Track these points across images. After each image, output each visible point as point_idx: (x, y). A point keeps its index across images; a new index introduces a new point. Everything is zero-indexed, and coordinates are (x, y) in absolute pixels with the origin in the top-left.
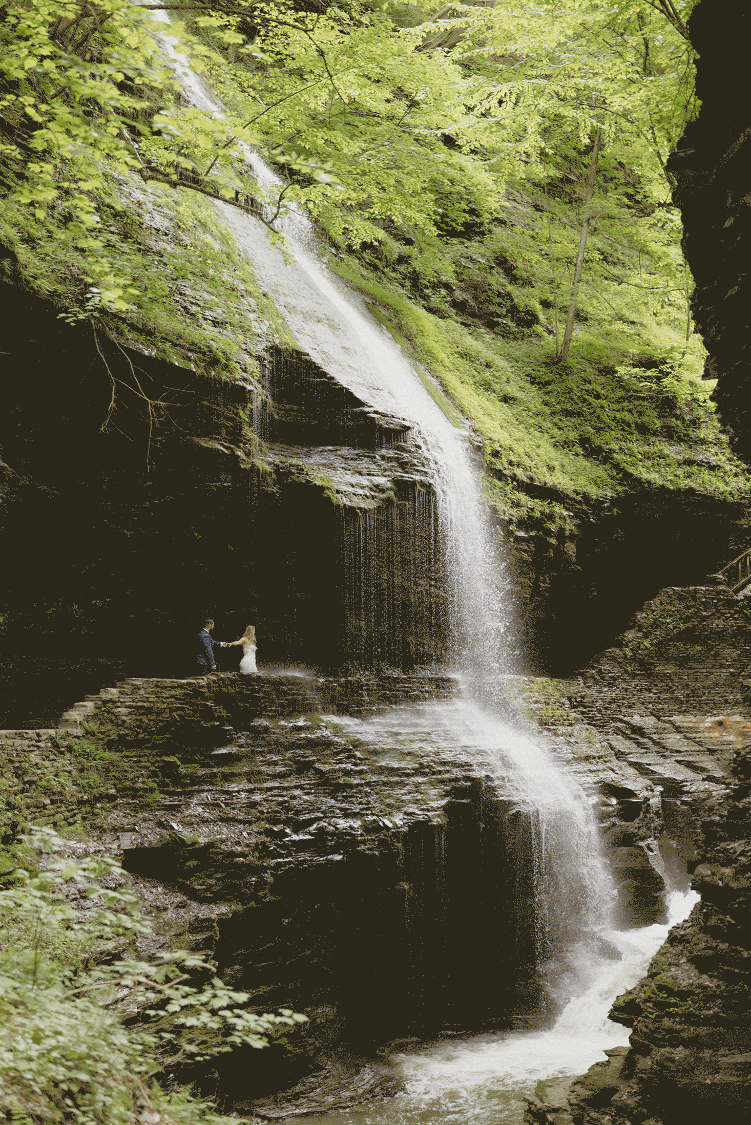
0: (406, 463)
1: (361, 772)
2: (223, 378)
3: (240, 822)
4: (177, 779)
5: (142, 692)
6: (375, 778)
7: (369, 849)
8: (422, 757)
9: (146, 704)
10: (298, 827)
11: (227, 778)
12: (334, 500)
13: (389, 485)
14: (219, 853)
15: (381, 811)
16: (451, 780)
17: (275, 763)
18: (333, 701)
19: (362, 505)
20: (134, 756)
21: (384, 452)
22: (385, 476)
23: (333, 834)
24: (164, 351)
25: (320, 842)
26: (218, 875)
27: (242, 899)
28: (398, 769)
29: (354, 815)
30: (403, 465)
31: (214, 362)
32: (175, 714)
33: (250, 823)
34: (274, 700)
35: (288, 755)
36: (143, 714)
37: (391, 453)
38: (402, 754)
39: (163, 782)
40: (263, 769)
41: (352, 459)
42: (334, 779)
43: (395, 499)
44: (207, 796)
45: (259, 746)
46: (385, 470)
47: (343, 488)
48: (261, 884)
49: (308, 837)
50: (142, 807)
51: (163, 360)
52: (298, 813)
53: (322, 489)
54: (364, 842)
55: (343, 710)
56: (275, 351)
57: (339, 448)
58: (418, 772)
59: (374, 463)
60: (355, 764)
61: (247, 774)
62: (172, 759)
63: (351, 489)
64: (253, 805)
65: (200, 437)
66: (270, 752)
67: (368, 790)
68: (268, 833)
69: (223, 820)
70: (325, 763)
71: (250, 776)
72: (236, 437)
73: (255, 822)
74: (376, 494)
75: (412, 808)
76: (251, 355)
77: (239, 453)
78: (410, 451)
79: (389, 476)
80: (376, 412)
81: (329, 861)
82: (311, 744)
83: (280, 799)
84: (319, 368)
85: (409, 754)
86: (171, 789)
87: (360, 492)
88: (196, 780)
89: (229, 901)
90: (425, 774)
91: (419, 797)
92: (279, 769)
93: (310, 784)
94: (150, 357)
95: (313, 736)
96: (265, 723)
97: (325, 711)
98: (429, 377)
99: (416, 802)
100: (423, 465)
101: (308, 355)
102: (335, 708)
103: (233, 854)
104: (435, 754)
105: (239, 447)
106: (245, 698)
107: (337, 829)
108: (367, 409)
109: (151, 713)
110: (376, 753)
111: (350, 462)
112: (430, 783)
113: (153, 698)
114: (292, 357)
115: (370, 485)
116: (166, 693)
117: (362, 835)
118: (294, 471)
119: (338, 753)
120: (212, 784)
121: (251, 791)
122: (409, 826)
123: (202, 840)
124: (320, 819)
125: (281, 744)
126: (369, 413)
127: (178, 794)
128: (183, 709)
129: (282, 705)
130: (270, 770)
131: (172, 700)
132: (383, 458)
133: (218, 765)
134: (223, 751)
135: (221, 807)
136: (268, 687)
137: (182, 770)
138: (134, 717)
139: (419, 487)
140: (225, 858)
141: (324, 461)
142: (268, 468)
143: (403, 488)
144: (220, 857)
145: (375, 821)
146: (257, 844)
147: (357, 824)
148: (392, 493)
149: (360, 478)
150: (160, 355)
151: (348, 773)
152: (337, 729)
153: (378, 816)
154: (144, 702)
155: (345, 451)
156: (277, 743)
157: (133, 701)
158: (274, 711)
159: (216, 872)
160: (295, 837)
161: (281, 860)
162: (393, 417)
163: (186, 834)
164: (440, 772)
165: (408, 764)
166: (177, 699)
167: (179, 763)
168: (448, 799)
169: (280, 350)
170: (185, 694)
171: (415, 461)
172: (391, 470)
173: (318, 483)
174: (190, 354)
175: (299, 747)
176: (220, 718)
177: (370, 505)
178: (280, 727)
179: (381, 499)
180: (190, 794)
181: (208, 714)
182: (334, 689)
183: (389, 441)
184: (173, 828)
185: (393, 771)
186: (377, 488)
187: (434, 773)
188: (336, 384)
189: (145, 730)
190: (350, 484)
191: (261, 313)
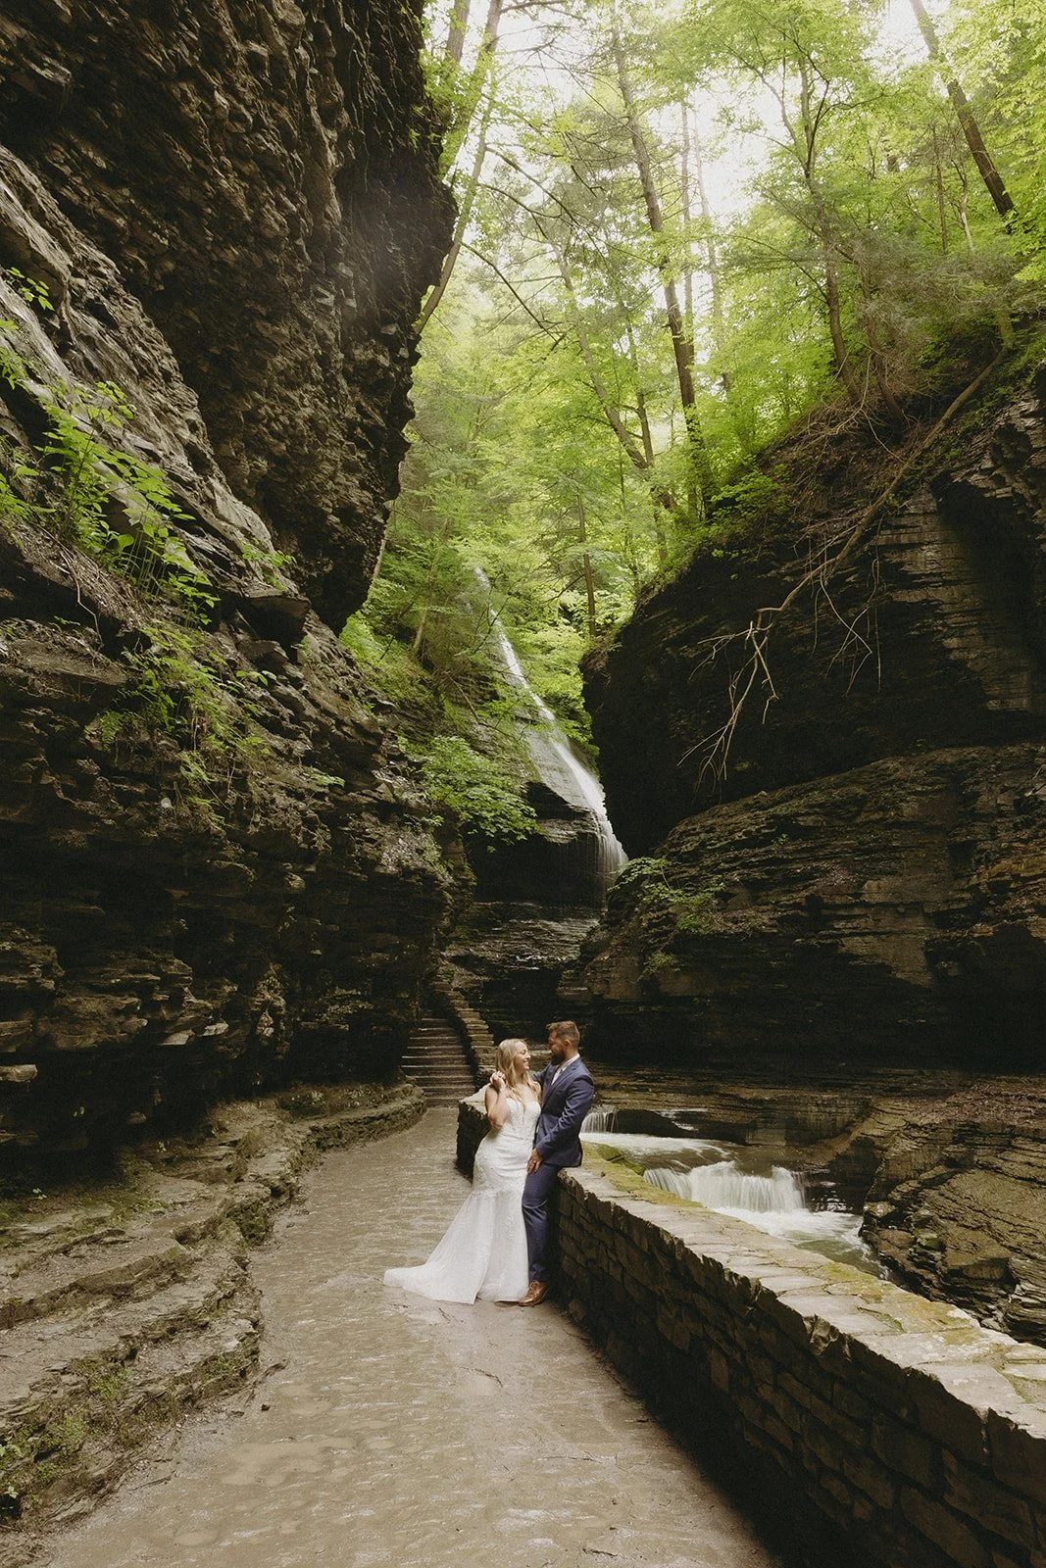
1: (553, 941)
3: (497, 952)
4: (476, 936)
6: (558, 943)
7: (549, 967)
10: (522, 957)
11: (496, 938)
12: (548, 840)
13: (576, 834)
14: (487, 961)
15: (557, 955)
17: (517, 935)
18: (546, 915)
19: (562, 842)
21: (575, 821)
22: (574, 831)
23: (535, 960)
25: (530, 963)
26: (485, 967)
27: (494, 976)
29: (546, 955)
30: (584, 827)
33: (502, 953)
34: (519, 913)
35: (523, 932)
37: (579, 822)
40: (511, 936)
41: (561, 824)
42: (540, 942)
43: (578, 840)
44: (487, 943)
45: (511, 928)
46: (575, 828)
47: (554, 835)
48: (502, 973)
49: (525, 961)
52: (523, 952)
54: (548, 964)
55: (550, 919)
56: (530, 783)
57: (556, 820)
59: (571, 826)
60: (551, 938)
63: (557, 836)
64: (504, 947)
66: (516, 931)
67: (554, 947)
68: (508, 956)
69: (491, 950)
70: (538, 937)
71: (505, 939)
74: (569, 838)
78: (586, 821)
79: (577, 831)
81: (532, 969)
82: (532, 929)
83: (517, 947)
84: (550, 789)
87: (561, 837)
88: (484, 937)
92: (518, 937)
93: (530, 943)
95: (535, 927)
96: (515, 921)
97: (542, 918)
100: (591, 827)
102: (547, 918)
103: (494, 962)
106: (507, 911)
107: (538, 959)
110: (561, 935)
114: (538, 786)
115: (567, 834)
117: (547, 962)
119: (544, 934)
120: (490, 939)
121: (505, 943)
123: (481, 956)
124: (531, 955)
125: (521, 929)
126: (571, 806)
129: (523, 915)
130: (514, 937)
132: (575, 823)
133: (493, 933)
134: (496, 929)
135: (491, 946)
136: (517, 908)
139: (589, 835)
141: (550, 826)
143: (583, 835)
145: (554, 958)
146: (503, 960)
147: (545, 958)
148: (577, 838)
149: (563, 831)
151: (547, 941)
152: (546, 926)
155: (560, 821)
156: (519, 928)
158: (520, 917)
160: (519, 960)
163: (475, 953)
169: (533, 784)
171: (588, 825)
172: (578, 829)
175: (528, 930)
176: (496, 918)
177: (564, 842)
178: (521, 923)
179: (571, 840)
180: (481, 941)
181: (491, 916)
182: (547, 911)
183: (578, 817)
185: (567, 942)
186: (570, 835)
188: (556, 795)
190: (558, 833)
191: (527, 768)
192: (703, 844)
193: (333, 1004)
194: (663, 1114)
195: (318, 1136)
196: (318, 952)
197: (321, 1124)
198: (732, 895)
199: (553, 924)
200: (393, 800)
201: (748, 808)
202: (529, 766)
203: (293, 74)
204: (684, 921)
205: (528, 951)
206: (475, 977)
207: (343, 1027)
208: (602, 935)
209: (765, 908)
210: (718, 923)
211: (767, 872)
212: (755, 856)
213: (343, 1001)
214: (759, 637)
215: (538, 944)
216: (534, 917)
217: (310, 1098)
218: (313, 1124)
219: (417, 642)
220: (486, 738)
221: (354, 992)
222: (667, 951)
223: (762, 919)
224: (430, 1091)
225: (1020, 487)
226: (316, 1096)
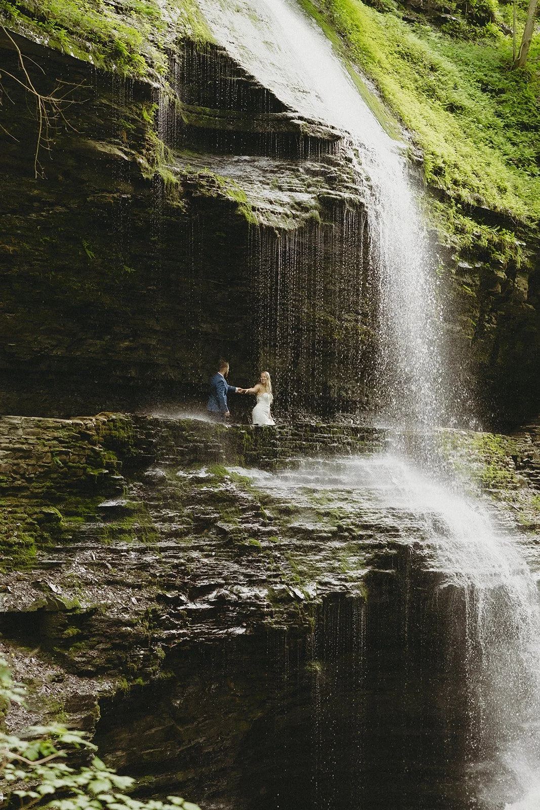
0: (334, 179)
1: (270, 533)
2: (126, 72)
3: (129, 586)
4: (58, 534)
5: (20, 432)
6: (286, 541)
7: (276, 623)
8: (341, 518)
9: (24, 447)
10: (196, 594)
11: (116, 534)
12: (249, 219)
13: (313, 203)
14: (102, 621)
15: (292, 580)
16: (374, 547)
17: (171, 520)
18: (240, 450)
19: (282, 225)
20: (9, 506)
21: (308, 164)
22: (309, 193)
23: (235, 604)
24: (58, 40)
25: (220, 612)
26: (101, 646)
27: (128, 674)
28: (313, 531)
29: (262, 583)
30: (331, 181)
31: (116, 54)
32: (57, 459)
33: (140, 587)
34: (171, 446)
35: (187, 511)
36: (21, 458)
37: (317, 167)
38: (318, 514)
39: (41, 536)
40: (157, 525)
41: (272, 172)
42: (238, 541)
43: (320, 220)
44: (91, 555)
45: (153, 499)
46: (309, 186)
47: (261, 205)
48: (150, 658)
49: (206, 606)
50: (16, 565)
51: (57, 51)
52: (196, 577)
53: (235, 205)
54: (271, 614)
56: (186, 43)
57: (256, 158)
58: (335, 536)
59: (297, 177)
60: (264, 525)
61: (138, 531)
62: (52, 510)
63: (269, 206)
64: (144, 567)
65: (98, 139)
66: (166, 506)
67: (277, 554)
68: (160, 599)
69: (109, 583)
70: (229, 522)
71: (140, 533)
72: (138, 141)
73: (146, 586)
74: (298, 213)
75: (328, 578)
76: (158, 47)
77: (141, 161)
78: (338, 165)
79: (314, 192)
80: (301, 118)
81: (229, 634)
82: (213, 499)
83: (176, 561)
84: (236, 65)
85: (327, 514)
86: (50, 545)
87: (280, 209)
88: (79, 536)
89: (112, 676)
90: (344, 539)
91: (337, 564)
92: (175, 526)
93: (210, 545)
94: (41, 46)
95: (216, 490)
96: (160, 472)
97: (231, 462)
98: (364, 80)
99: (332, 570)
100: (354, 182)
101: (224, 49)
102: (243, 459)
103: (119, 623)
104: (356, 515)
105: (141, 153)
106: (138, 443)
107: (240, 597)
108: (290, 114)
109: (29, 457)
110: (287, 512)
111: (268, 175)
112: (350, 549)
113: (32, 439)
114: (206, 51)
115: (292, 202)
116: (49, 435)
117: (268, 606)
118: (204, 183)
119: (244, 511)
120: (97, 540)
121: (143, 551)
122: (323, 598)
123: (84, 606)
124: (220, 586)
125: (179, 498)
126: (293, 118)
127: (58, 551)
128: (67, 453)
129: (182, 453)
130: (166, 528)
131: (55, 442)
132: (308, 171)
133: (105, 520)
134: (112, 503)
135: (107, 567)
136: (165, 432)
137: (64, 524)
138: (10, 461)
139: (347, 206)
140: (109, 626)
141: (240, 173)
142: (174, 179)
143: (329, 206)
144: (103, 625)
145: (284, 590)
146: (147, 612)
147: (263, 593)
148: (316, 213)
149: (280, 194)
150: (53, 45)
151: (255, 534)
152: (244, 483)
153: (288, 584)
154: (23, 443)
155: (264, 162)
156: (173, 497)
157: (10, 442)
158: (173, 460)
159: (99, 643)
160: (191, 606)
161: (174, 631)
162: (320, 124)
163: (66, 598)
164: (361, 537)
165: (324, 526)
166: (61, 442)
167: (60, 515)
168: (370, 568)
169: (193, 43)
170: (69, 437)
171: (345, 176)
172: (315, 186)
173: (231, 197)
174: (88, 44)
175: (200, 502)
176: (109, 466)
177: (289, 225)
178: (179, 478)
179: (303, 219)
180: (72, 552)
181: (95, 460)
182: (241, 437)
183: (315, 151)
184: (51, 590)
185: (307, 534)
186: (301, 206)
187: (354, 538)
188: (256, 84)
189: (23, 476)
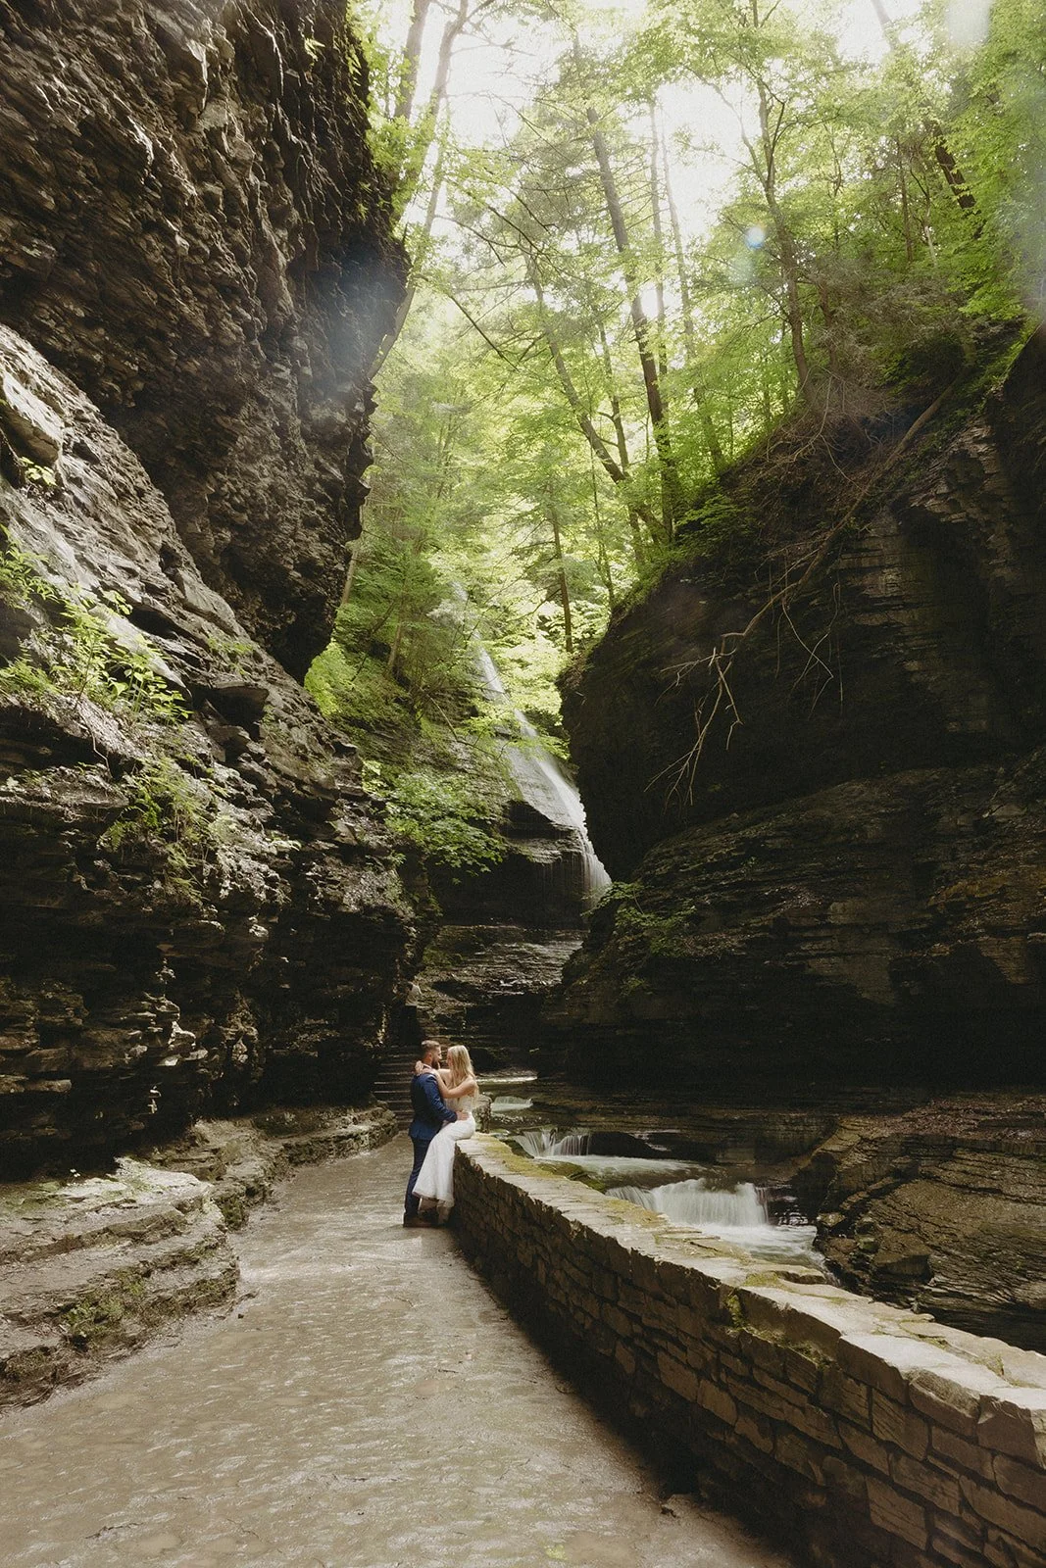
0: (568, 844)
1: (538, 964)
3: (480, 977)
4: (459, 962)
7: (534, 991)
10: (506, 981)
11: (480, 963)
12: (531, 860)
13: (561, 854)
14: (470, 986)
17: (501, 959)
18: (530, 938)
19: (545, 862)
21: (559, 840)
22: (559, 850)
23: (521, 985)
25: (515, 988)
26: (469, 993)
27: (477, 1002)
29: (531, 979)
33: (485, 977)
34: (503, 936)
35: (507, 956)
37: (563, 841)
39: (453, 962)
40: (495, 960)
41: (545, 844)
42: (525, 966)
43: (563, 860)
44: (470, 968)
45: (495, 952)
46: (560, 848)
47: (537, 855)
48: (486, 998)
49: (510, 985)
52: (507, 976)
53: (526, 856)
54: (533, 989)
55: (534, 942)
56: (512, 802)
57: (539, 839)
59: (555, 845)
60: (536, 962)
62: (458, 954)
63: (540, 856)
64: (488, 972)
66: (499, 955)
67: (539, 971)
68: (492, 981)
69: (474, 976)
70: (523, 960)
71: (489, 963)
73: (487, 977)
74: (553, 857)
76: (501, 806)
79: (561, 850)
81: (517, 993)
82: (516, 953)
83: (501, 971)
86: (455, 964)
87: (545, 857)
88: (466, 963)
89: (472, 1002)
92: (502, 961)
93: (515, 967)
95: (519, 950)
96: (498, 944)
97: (526, 942)
102: (531, 941)
103: (476, 987)
106: (490, 935)
107: (522, 983)
114: (519, 804)
115: (551, 854)
117: (533, 986)
118: (517, 850)
119: (529, 957)
120: (473, 964)
121: (489, 968)
123: (464, 981)
124: (516, 979)
127: (458, 966)
128: (463, 937)
129: (506, 938)
130: (498, 961)
131: (459, 934)
132: (556, 841)
133: (476, 958)
134: (479, 953)
135: (474, 971)
136: (501, 932)
137: (462, 959)
140: (472, 987)
145: (539, 982)
146: (486, 985)
147: (530, 982)
148: (561, 857)
149: (546, 851)
151: (532, 964)
152: (531, 949)
155: (543, 840)
156: (503, 952)
158: (503, 940)
159: (467, 992)
160: (504, 985)
161: (496, 991)
163: (457, 978)
166: (461, 934)
167: (460, 956)
169: (514, 802)
170: (464, 932)
172: (563, 847)
173: (525, 854)
175: (512, 954)
176: (478, 942)
177: (548, 862)
178: (505, 946)
179: (555, 860)
180: (463, 966)
182: (532, 934)
183: (562, 836)
185: (552, 965)
186: (554, 855)
188: (539, 814)
190: (541, 853)
191: (508, 787)
192: (677, 867)
193: (302, 1033)
194: (637, 1136)
195: (290, 1152)
196: (287, 986)
197: (293, 1141)
198: (704, 918)
199: (538, 948)
200: (355, 843)
201: (720, 831)
202: (511, 784)
203: (245, 201)
204: (657, 944)
205: (513, 975)
206: (458, 1003)
207: (312, 1054)
208: (584, 958)
209: (735, 930)
210: (690, 947)
211: (737, 895)
212: (725, 879)
213: (311, 1030)
214: (723, 662)
215: (526, 969)
216: (519, 941)
217: (284, 1119)
218: (286, 1141)
219: (392, 658)
220: (465, 756)
221: (322, 1021)
222: (640, 975)
223: (732, 942)
224: (403, 1114)
225: (973, 511)
226: (289, 1117)
